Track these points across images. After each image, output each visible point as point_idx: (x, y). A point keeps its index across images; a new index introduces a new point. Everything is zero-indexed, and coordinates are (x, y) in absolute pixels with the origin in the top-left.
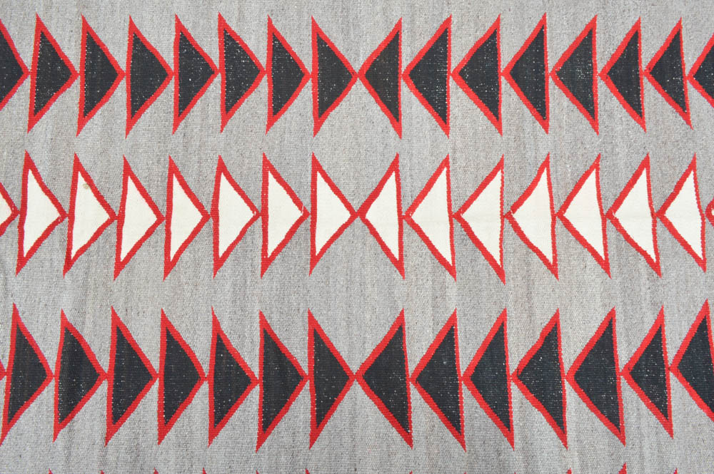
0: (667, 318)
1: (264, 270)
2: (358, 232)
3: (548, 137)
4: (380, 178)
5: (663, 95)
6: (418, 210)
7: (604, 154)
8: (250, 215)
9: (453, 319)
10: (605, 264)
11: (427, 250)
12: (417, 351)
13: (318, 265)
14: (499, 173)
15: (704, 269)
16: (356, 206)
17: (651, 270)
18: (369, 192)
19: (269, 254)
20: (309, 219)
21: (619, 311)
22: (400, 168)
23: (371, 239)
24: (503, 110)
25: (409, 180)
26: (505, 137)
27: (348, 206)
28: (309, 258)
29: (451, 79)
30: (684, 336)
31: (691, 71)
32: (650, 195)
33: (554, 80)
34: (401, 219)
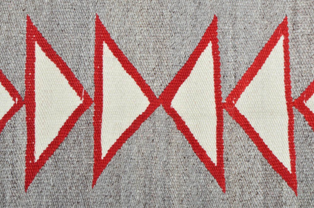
1: (29, 180)
2: (160, 126)
4: (190, 50)
6: (243, 95)
8: (10, 103)
11: (255, 152)
13: (105, 172)
16: (158, 89)
18: (176, 70)
19: (37, 156)
20: (92, 109)
22: (219, 37)
23: (178, 137)
25: (231, 53)
27: (146, 90)
28: (92, 162)
34: (220, 107)
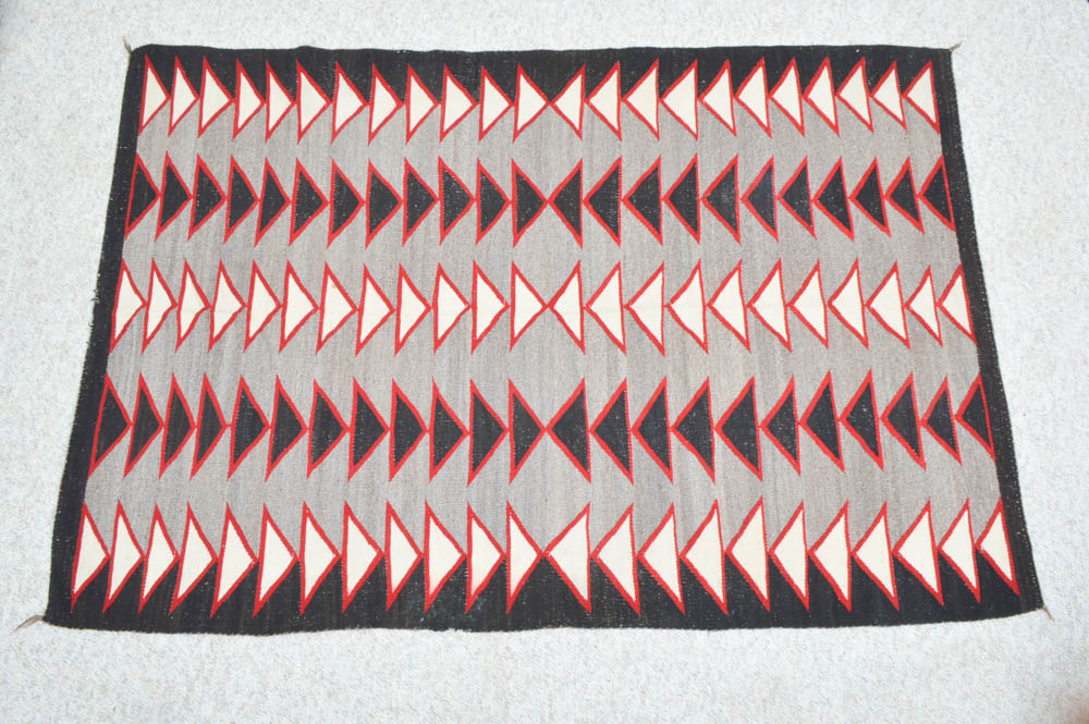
0: (797, 384)
1: (473, 348)
2: (548, 320)
3: (700, 247)
4: (566, 278)
5: (793, 214)
6: (596, 302)
7: (744, 260)
8: (463, 307)
9: (624, 386)
10: (746, 343)
11: (603, 332)
12: (595, 409)
13: (517, 344)
14: (661, 275)
15: (827, 346)
16: (547, 300)
17: (783, 347)
18: (557, 289)
19: (478, 335)
20: (509, 310)
21: (757, 378)
22: (582, 271)
23: (559, 324)
24: (664, 226)
25: (588, 279)
26: (665, 247)
27: (540, 300)
28: (509, 339)
29: (622, 204)
30: (811, 398)
31: (816, 196)
32: (782, 290)
33: (704, 203)
34: (582, 309)
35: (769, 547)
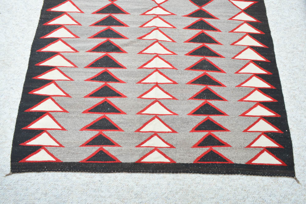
0: (122, 84)
2: (154, 5)
3: (183, 55)
4: (169, 11)
5: (199, 92)
6: (160, 19)
7: (178, 71)
9: (127, 26)
10: (141, 67)
12: (119, 17)
14: (171, 41)
15: (138, 98)
16: (161, 5)
17: (138, 81)
21: (126, 70)
22: (172, 16)
24: (192, 43)
25: (169, 18)
26: (183, 43)
29: (201, 31)
30: (116, 89)
31: (208, 102)
32: (164, 83)
33: (203, 58)
34: (157, 15)
35: (58, 68)
